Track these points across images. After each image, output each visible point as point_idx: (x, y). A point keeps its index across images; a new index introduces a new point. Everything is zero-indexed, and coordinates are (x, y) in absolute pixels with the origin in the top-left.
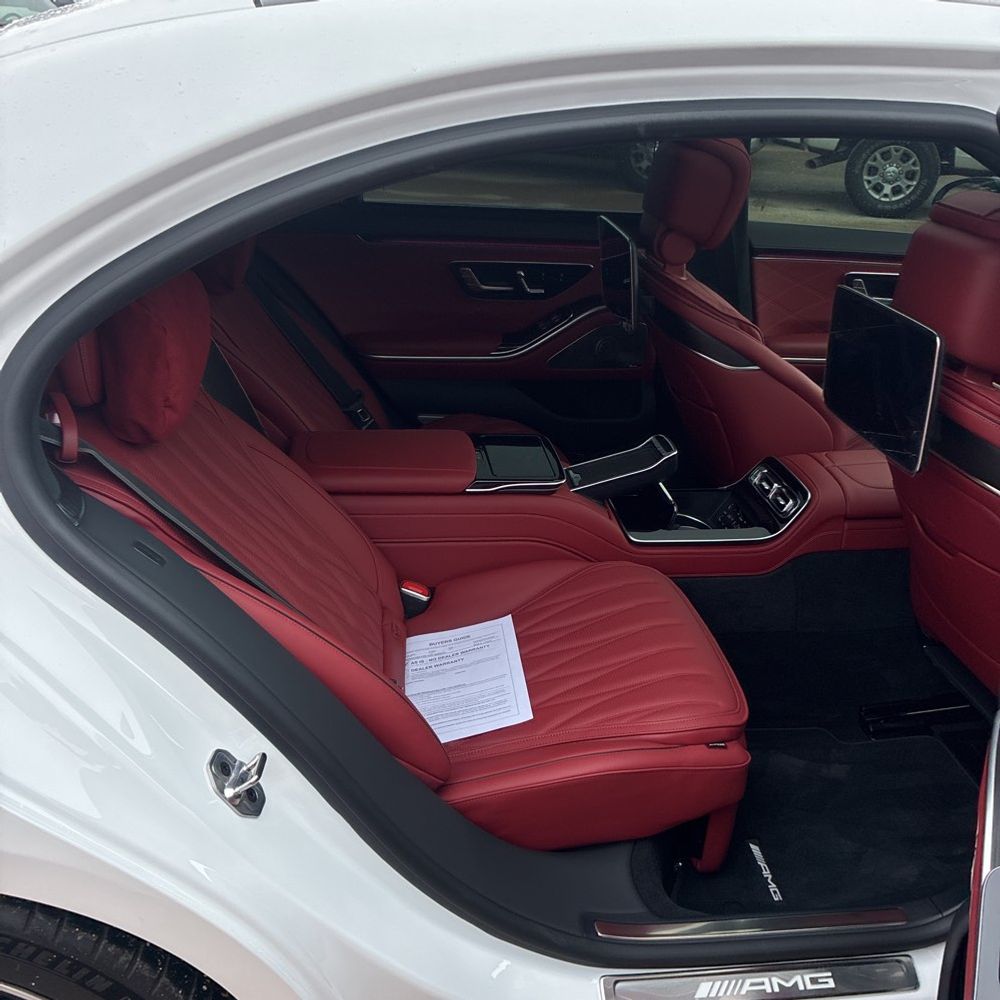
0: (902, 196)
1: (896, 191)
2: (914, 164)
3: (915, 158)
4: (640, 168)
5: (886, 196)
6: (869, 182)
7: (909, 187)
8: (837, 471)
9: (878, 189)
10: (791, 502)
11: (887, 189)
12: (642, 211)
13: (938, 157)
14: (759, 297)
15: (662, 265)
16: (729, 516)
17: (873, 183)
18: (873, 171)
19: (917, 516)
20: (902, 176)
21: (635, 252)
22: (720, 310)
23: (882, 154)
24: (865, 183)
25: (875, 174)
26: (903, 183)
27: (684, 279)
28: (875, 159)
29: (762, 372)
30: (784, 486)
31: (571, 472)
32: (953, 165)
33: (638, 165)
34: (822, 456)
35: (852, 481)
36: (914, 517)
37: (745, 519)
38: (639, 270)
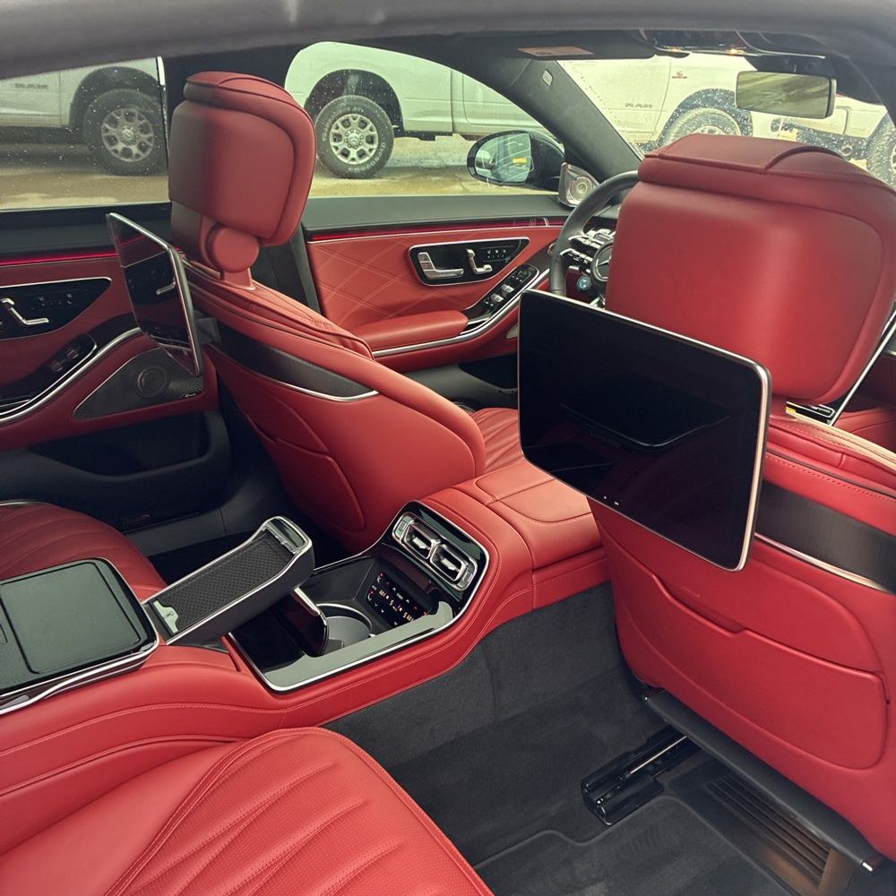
0: (367, 159)
1: (362, 154)
2: (371, 130)
3: (370, 124)
4: (116, 151)
5: (353, 159)
6: (337, 148)
7: (371, 150)
8: (500, 506)
9: (345, 154)
10: (464, 565)
11: (353, 153)
12: (169, 201)
13: (389, 122)
14: (324, 289)
15: (218, 274)
16: (381, 593)
17: (341, 148)
18: (338, 138)
19: (655, 575)
20: (364, 140)
21: (177, 259)
22: (313, 326)
23: (343, 122)
24: (334, 150)
25: (340, 141)
26: (366, 147)
27: (252, 288)
28: (337, 128)
29: (382, 397)
30: (443, 542)
31: (157, 604)
32: (403, 128)
33: (113, 148)
34: (471, 486)
35: (527, 519)
36: (654, 577)
37: (406, 596)
38: (190, 287)
